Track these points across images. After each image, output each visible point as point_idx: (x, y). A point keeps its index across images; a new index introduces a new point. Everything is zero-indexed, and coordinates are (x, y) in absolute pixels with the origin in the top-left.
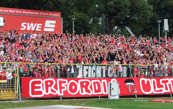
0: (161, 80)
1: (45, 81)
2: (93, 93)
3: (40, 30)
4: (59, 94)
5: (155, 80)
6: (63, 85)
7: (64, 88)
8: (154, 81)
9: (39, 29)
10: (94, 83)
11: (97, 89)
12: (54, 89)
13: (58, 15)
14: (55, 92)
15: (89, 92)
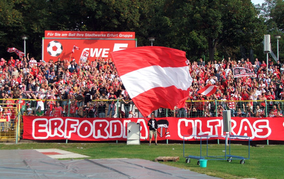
0: (208, 122)
1: (52, 121)
2: (110, 136)
3: (107, 56)
4: (65, 137)
5: (200, 122)
6: (72, 126)
7: (73, 129)
8: (198, 123)
9: (105, 54)
10: (113, 124)
11: (115, 131)
12: (61, 131)
13: (131, 36)
14: (61, 134)
15: (105, 134)
